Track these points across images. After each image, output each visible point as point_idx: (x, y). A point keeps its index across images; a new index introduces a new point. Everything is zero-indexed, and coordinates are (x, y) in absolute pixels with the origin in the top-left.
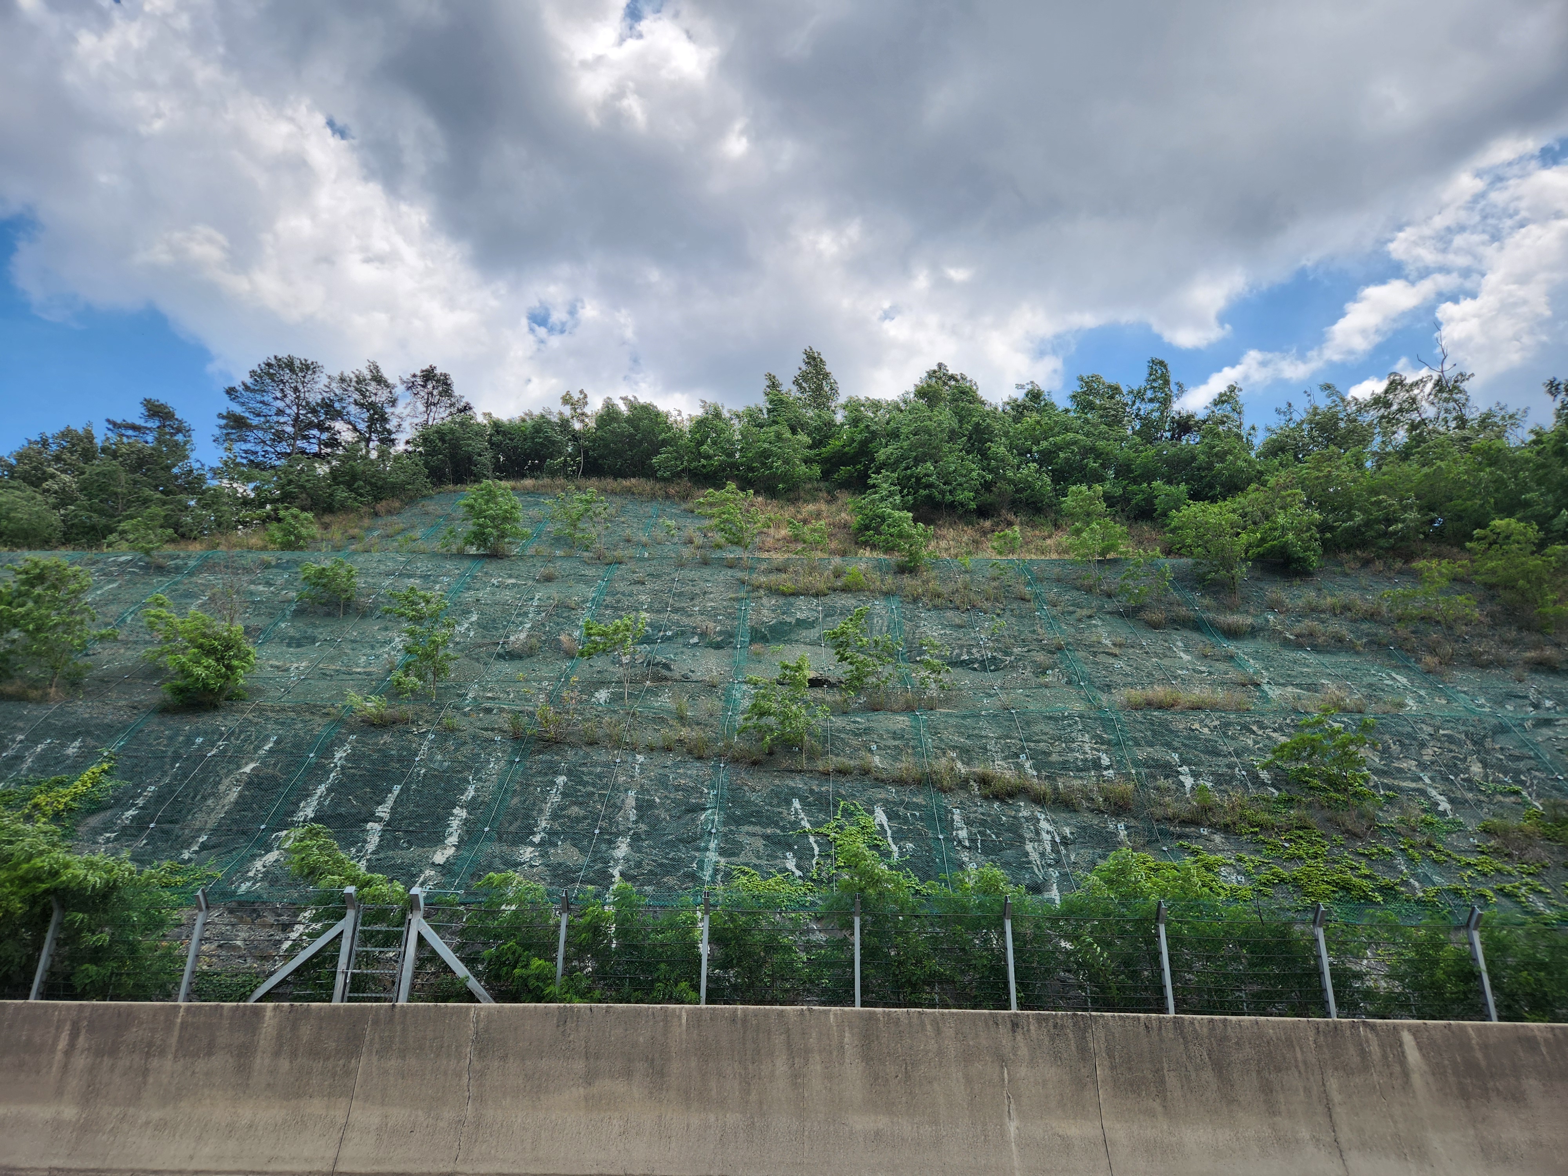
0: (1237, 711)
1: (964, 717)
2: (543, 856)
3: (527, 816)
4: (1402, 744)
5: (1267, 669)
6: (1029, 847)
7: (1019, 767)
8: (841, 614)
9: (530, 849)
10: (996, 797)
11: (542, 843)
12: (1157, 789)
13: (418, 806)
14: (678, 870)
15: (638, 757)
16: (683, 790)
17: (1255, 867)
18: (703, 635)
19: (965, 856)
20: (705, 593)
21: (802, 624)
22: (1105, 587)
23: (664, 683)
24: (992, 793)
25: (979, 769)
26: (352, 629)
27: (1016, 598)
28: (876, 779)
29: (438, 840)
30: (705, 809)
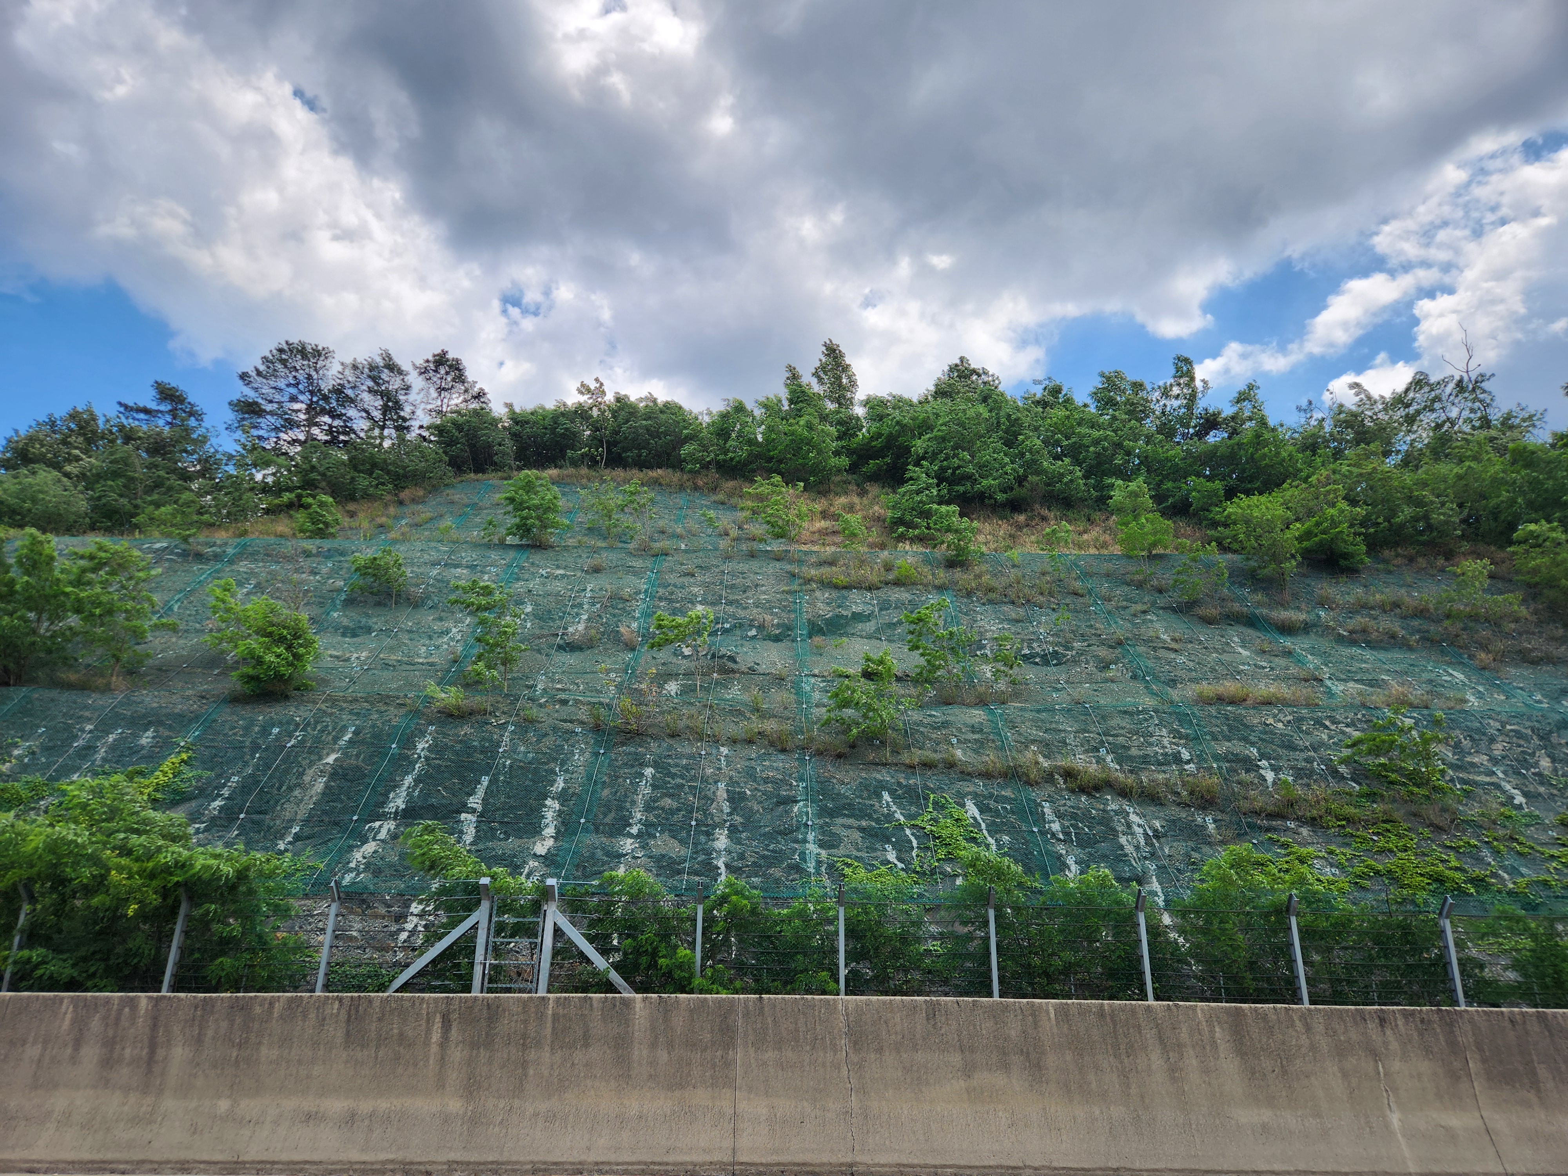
0: (1307, 706)
1: (1039, 711)
2: (643, 848)
3: (621, 808)
4: (1472, 739)
5: (1326, 665)
6: (1123, 840)
7: (1100, 760)
8: (896, 608)
9: (630, 841)
10: (1083, 790)
11: (639, 835)
12: (1239, 783)
13: (509, 797)
14: (782, 862)
15: (722, 749)
16: (772, 782)
17: (1347, 860)
18: (761, 627)
19: (1061, 849)
20: (757, 585)
21: (857, 617)
22: (1155, 582)
23: (731, 675)
24: (1079, 787)
25: (1062, 762)
26: (406, 620)
27: (1069, 593)
28: (962, 772)
29: (535, 831)
30: (797, 802)
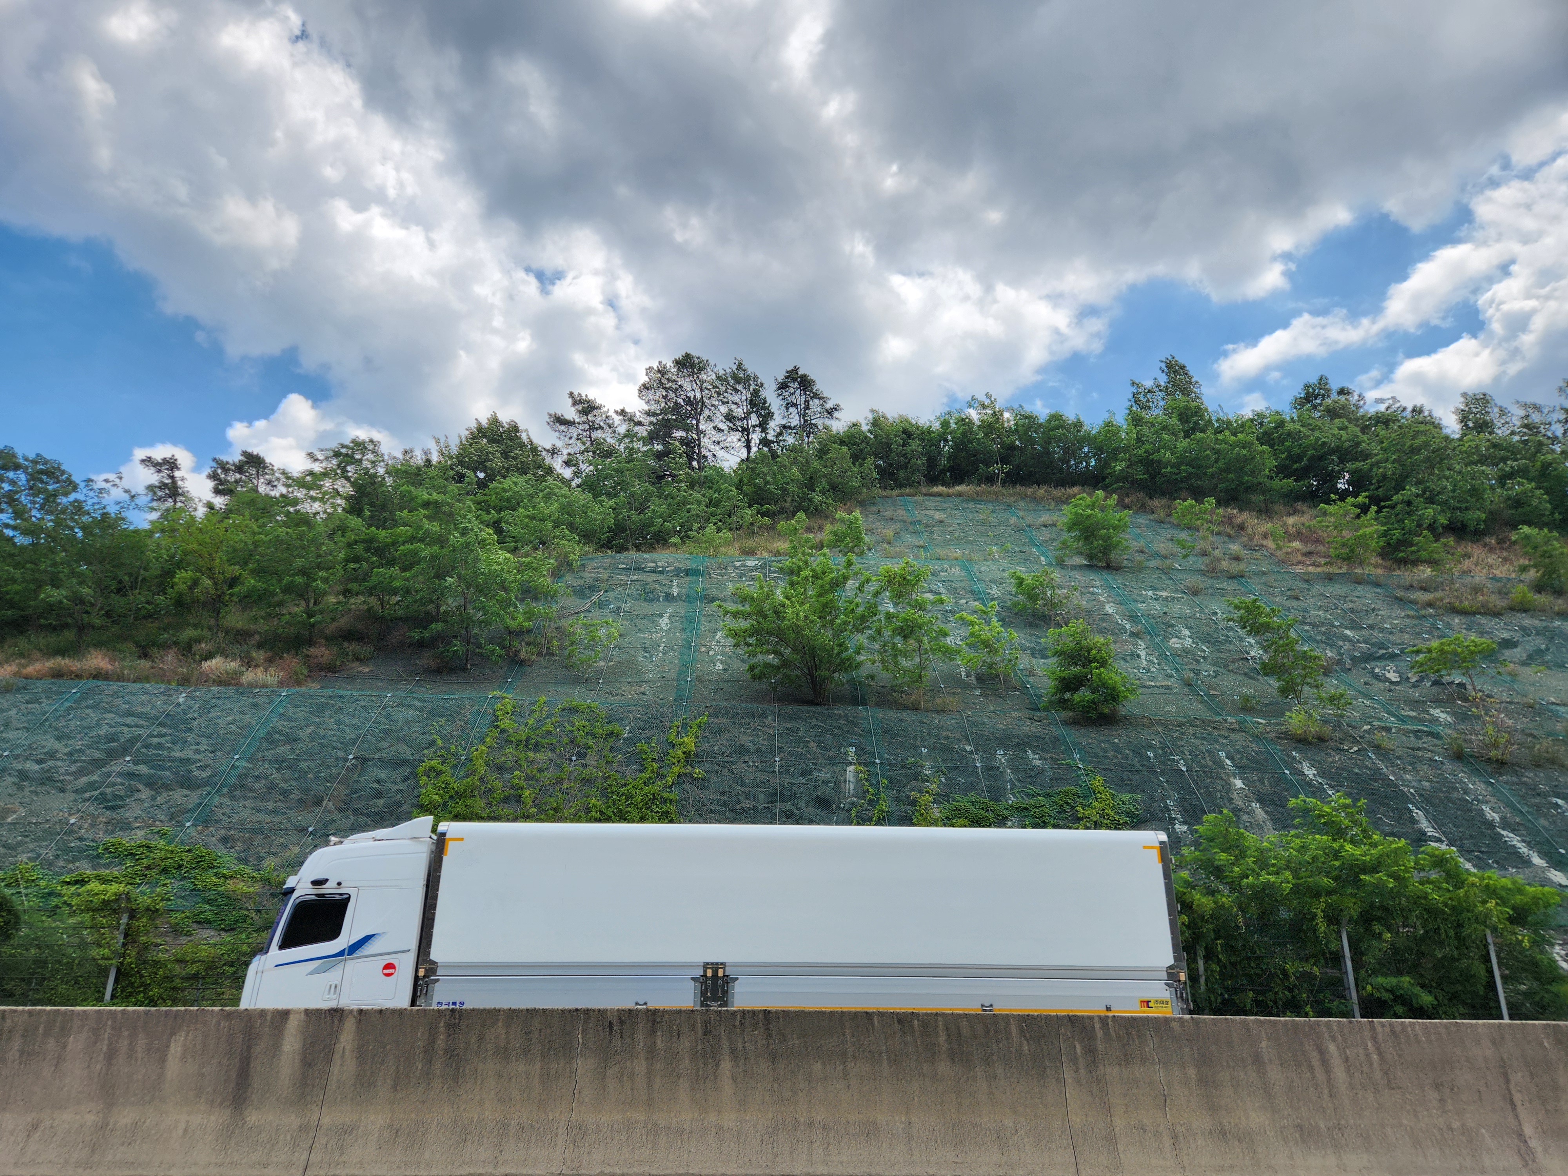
8: (1537, 634)
13: (1457, 826)
21: (1508, 644)
29: (1523, 860)
